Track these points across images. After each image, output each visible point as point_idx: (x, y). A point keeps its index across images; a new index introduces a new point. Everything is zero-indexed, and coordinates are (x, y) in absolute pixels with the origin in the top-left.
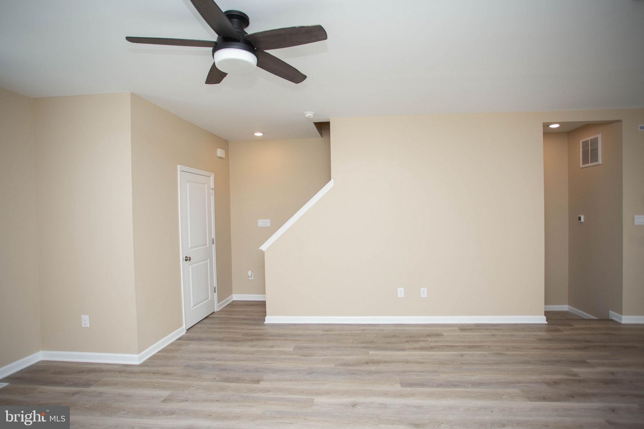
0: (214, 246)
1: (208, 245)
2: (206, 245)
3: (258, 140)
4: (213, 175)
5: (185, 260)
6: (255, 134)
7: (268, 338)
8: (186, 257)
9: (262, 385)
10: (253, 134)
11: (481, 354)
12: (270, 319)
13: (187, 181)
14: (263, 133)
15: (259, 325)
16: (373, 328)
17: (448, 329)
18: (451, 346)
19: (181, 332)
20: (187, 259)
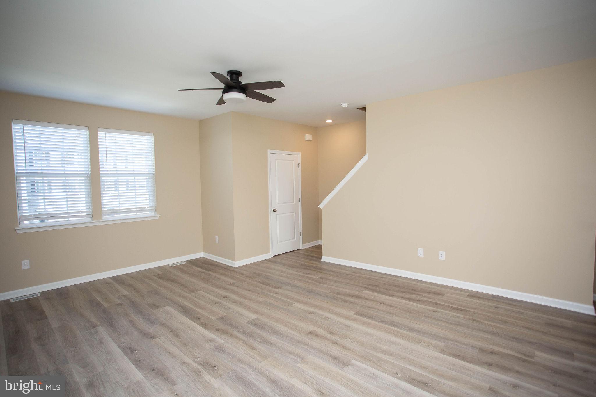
0: (300, 204)
1: (295, 203)
2: (293, 202)
3: (330, 125)
4: (300, 154)
5: (272, 211)
6: (326, 121)
7: (311, 269)
8: (274, 209)
9: (279, 290)
10: (325, 121)
11: (455, 316)
12: (324, 259)
13: (275, 160)
14: (333, 120)
15: (316, 261)
16: (390, 278)
17: (457, 292)
18: (436, 304)
19: (269, 256)
20: (275, 211)
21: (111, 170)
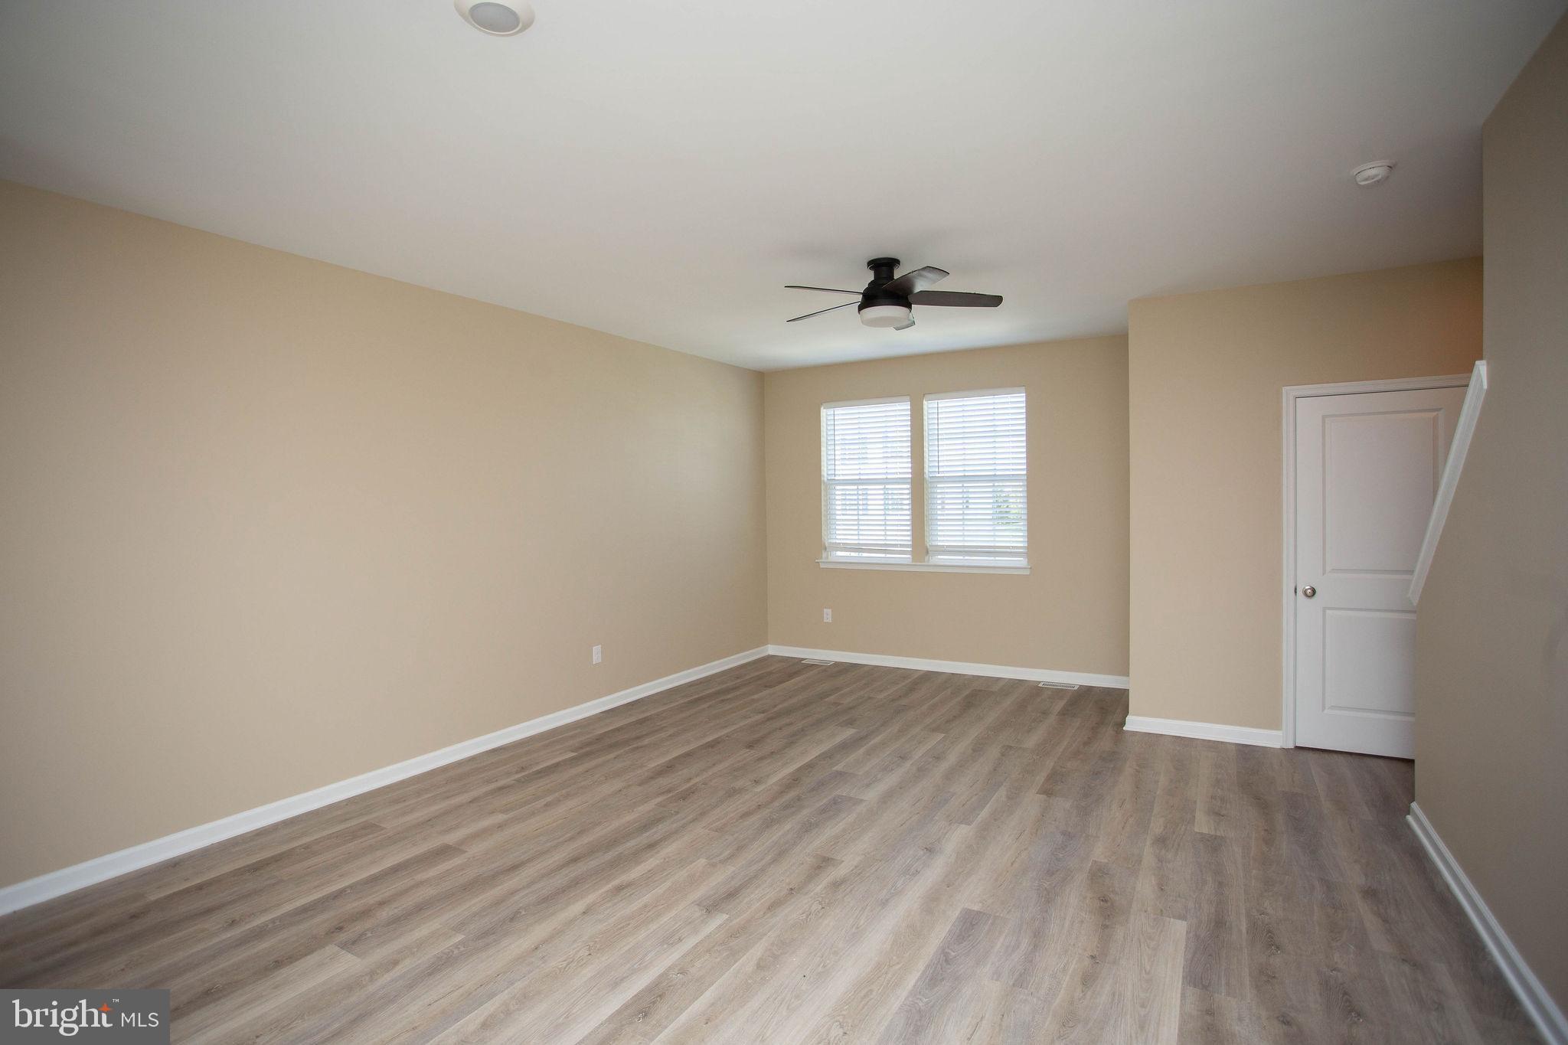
5: (1300, 594)
20: (1310, 593)
21: (946, 470)
